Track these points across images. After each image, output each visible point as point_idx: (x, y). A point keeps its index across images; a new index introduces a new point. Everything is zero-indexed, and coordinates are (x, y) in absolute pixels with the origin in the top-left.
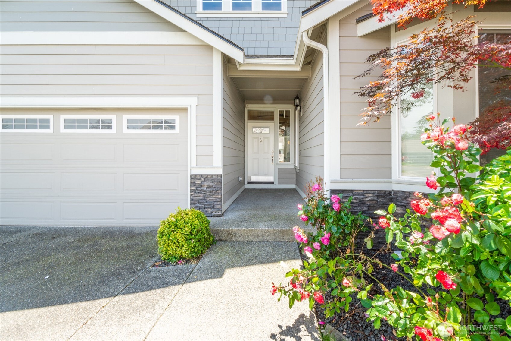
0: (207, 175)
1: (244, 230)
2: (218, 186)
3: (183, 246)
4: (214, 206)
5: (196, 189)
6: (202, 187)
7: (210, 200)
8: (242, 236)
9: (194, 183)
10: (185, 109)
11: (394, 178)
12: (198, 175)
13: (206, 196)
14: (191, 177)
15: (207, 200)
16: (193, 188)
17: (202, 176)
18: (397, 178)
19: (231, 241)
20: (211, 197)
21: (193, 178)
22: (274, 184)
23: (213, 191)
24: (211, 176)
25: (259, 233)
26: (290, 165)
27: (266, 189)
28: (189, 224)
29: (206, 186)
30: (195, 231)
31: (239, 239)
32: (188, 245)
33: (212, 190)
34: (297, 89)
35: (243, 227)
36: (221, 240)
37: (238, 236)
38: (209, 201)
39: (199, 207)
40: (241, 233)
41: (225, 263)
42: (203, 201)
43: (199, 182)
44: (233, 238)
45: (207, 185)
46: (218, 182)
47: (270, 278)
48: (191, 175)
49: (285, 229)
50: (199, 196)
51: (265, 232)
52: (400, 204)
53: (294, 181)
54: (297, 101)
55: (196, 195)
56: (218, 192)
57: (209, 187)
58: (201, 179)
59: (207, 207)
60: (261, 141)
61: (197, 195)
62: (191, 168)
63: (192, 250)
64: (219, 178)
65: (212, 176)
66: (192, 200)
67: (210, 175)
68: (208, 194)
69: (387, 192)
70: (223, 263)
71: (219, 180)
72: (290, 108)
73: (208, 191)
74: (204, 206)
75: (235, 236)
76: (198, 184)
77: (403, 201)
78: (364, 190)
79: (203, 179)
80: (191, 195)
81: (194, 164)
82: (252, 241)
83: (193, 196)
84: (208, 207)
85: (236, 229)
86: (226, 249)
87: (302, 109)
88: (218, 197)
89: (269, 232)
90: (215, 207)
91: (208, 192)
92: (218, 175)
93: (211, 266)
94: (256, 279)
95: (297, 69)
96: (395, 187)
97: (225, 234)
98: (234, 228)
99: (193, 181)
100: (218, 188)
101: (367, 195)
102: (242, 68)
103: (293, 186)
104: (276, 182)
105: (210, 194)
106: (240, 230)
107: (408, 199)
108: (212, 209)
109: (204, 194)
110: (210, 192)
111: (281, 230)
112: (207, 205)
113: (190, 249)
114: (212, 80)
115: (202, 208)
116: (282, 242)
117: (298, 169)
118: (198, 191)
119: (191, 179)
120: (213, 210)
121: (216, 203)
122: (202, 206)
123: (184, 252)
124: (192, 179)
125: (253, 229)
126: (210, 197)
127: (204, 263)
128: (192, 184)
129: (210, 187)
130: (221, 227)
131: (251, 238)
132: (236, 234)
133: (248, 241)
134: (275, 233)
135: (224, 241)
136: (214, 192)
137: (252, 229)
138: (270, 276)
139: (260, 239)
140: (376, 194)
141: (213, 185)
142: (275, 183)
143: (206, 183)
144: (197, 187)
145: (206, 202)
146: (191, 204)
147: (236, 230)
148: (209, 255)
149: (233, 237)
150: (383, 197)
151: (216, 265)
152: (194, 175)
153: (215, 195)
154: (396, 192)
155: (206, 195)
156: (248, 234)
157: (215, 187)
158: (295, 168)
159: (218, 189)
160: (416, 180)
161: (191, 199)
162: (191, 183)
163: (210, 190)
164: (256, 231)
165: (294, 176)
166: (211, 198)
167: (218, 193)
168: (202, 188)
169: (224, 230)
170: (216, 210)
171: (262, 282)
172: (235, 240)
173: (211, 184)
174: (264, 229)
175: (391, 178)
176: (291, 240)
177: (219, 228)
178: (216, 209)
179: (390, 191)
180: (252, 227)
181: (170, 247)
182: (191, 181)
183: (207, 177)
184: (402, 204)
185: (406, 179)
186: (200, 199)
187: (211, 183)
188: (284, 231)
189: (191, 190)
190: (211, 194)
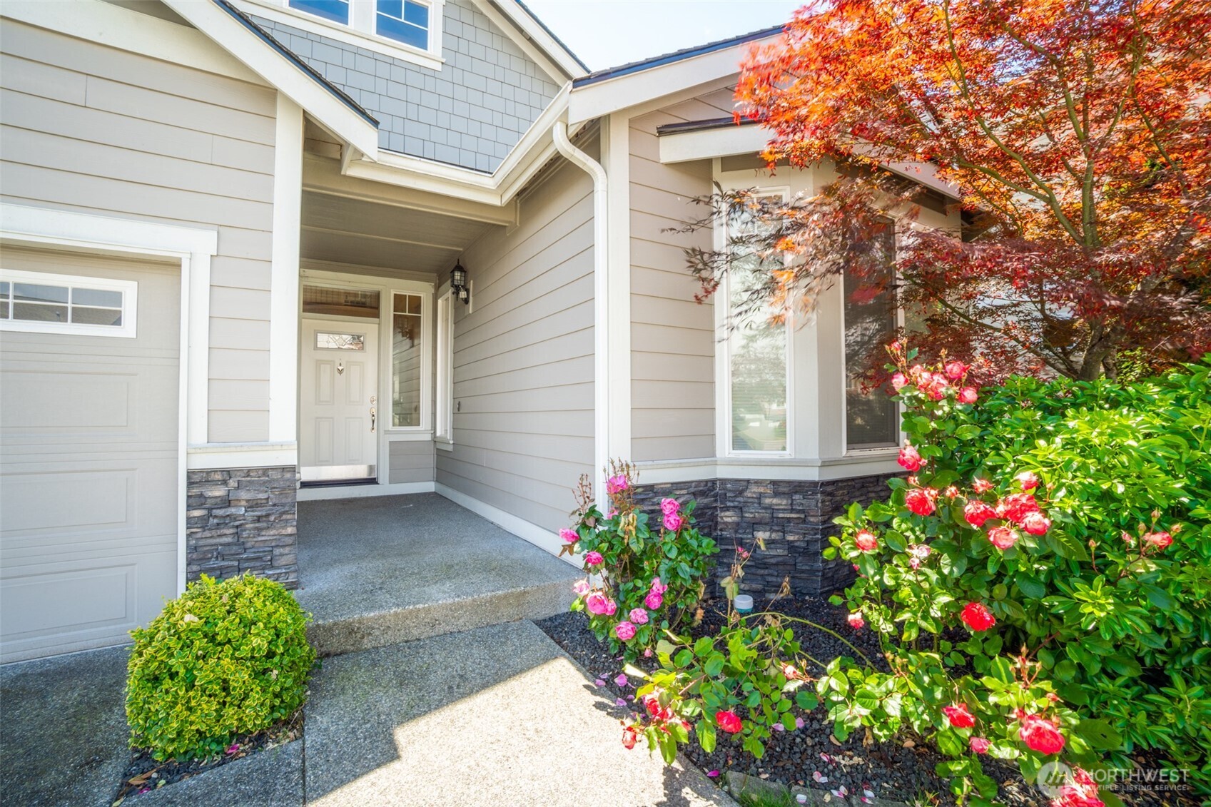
0: (249, 471)
1: (396, 613)
2: (284, 501)
3: (246, 696)
4: (271, 560)
5: (210, 515)
6: (229, 506)
7: (257, 545)
8: (390, 633)
9: (201, 495)
10: (173, 266)
11: (718, 454)
12: (215, 471)
13: (245, 534)
14: (189, 477)
15: (249, 545)
16: (197, 513)
17: (228, 473)
18: (727, 455)
19: (358, 652)
20: (263, 533)
21: (197, 479)
22: (377, 483)
23: (268, 515)
24: (260, 472)
25: (437, 615)
26: (420, 433)
27: (355, 499)
28: (261, 625)
29: (244, 503)
30: (281, 641)
31: (382, 641)
32: (264, 691)
33: (264, 513)
34: (458, 246)
35: (390, 608)
36: (328, 655)
37: (377, 633)
38: (253, 547)
39: (221, 568)
40: (388, 624)
41: (390, 714)
42: (235, 548)
43: (219, 492)
44: (365, 641)
45: (248, 501)
46: (284, 489)
47: (539, 718)
48: (190, 473)
49: (500, 592)
50: (220, 536)
51: (451, 610)
52: (732, 504)
53: (432, 472)
54: (458, 275)
55: (208, 534)
56: (284, 517)
57: (253, 505)
58: (225, 482)
59: (246, 565)
60: (340, 372)
61: (214, 533)
62: (190, 451)
63: (277, 702)
64: (288, 475)
65: (265, 471)
66: (192, 549)
67: (256, 469)
68: (252, 525)
69: (709, 484)
70: (383, 717)
71: (288, 483)
72: (421, 289)
73: (250, 519)
74: (236, 564)
75: (370, 634)
76: (216, 497)
77: (738, 499)
78: (672, 484)
79: (233, 483)
80: (189, 536)
81: (200, 437)
82: (419, 640)
83: (199, 536)
84: (252, 564)
85: (372, 614)
86: (361, 675)
87: (471, 298)
88: (284, 532)
89: (462, 607)
90: (275, 564)
91: (253, 522)
92: (284, 469)
93: (354, 731)
94: (508, 730)
95: (496, 201)
96: (722, 473)
97: (339, 634)
98: (365, 615)
99: (195, 491)
100: (283, 505)
101: (678, 492)
102: (351, 171)
103: (430, 487)
104: (384, 476)
105: (257, 525)
106: (384, 617)
107: (745, 494)
108: (263, 569)
109: (237, 527)
110: (259, 519)
111: (491, 598)
112: (248, 560)
113: (268, 702)
114: (270, 189)
115: (229, 570)
116: (494, 625)
117: (451, 442)
118: (216, 521)
119: (190, 484)
120: (271, 572)
121: (277, 551)
122: (231, 563)
123: (254, 714)
124: (193, 483)
125: (421, 606)
126: (259, 535)
127: (326, 730)
128: (192, 501)
129: (257, 505)
130: (324, 618)
131: (415, 632)
132: (373, 628)
133: (406, 642)
134: (476, 606)
135: (336, 655)
136: (272, 518)
137: (417, 606)
138: (533, 713)
139: (440, 629)
140: (692, 490)
141: (267, 499)
142: (380, 481)
143: (244, 495)
144: (210, 510)
145: (245, 549)
146: (188, 565)
147: (372, 618)
148: (324, 704)
149: (363, 637)
150: (703, 494)
151: (369, 725)
152: (201, 471)
153: (275, 528)
154: (724, 481)
155: (245, 530)
156: (408, 622)
157: (275, 505)
158: (435, 440)
159: (287, 509)
160: (760, 457)
161: (188, 546)
162: (189, 497)
163: (256, 513)
164: (428, 611)
165: (431, 461)
166: (260, 539)
167: (287, 520)
168: (232, 510)
169: (335, 624)
170: (278, 571)
171: (527, 733)
172: (369, 646)
173: (263, 496)
174: (450, 601)
175: (714, 455)
176: (516, 617)
177: (320, 622)
178: (278, 568)
179: (714, 482)
180: (414, 604)
181: (195, 711)
182: (188, 491)
183: (248, 476)
184: (736, 504)
185: (742, 456)
186: (221, 544)
187: (262, 492)
188: (499, 598)
189: (189, 519)
190: (264, 525)
